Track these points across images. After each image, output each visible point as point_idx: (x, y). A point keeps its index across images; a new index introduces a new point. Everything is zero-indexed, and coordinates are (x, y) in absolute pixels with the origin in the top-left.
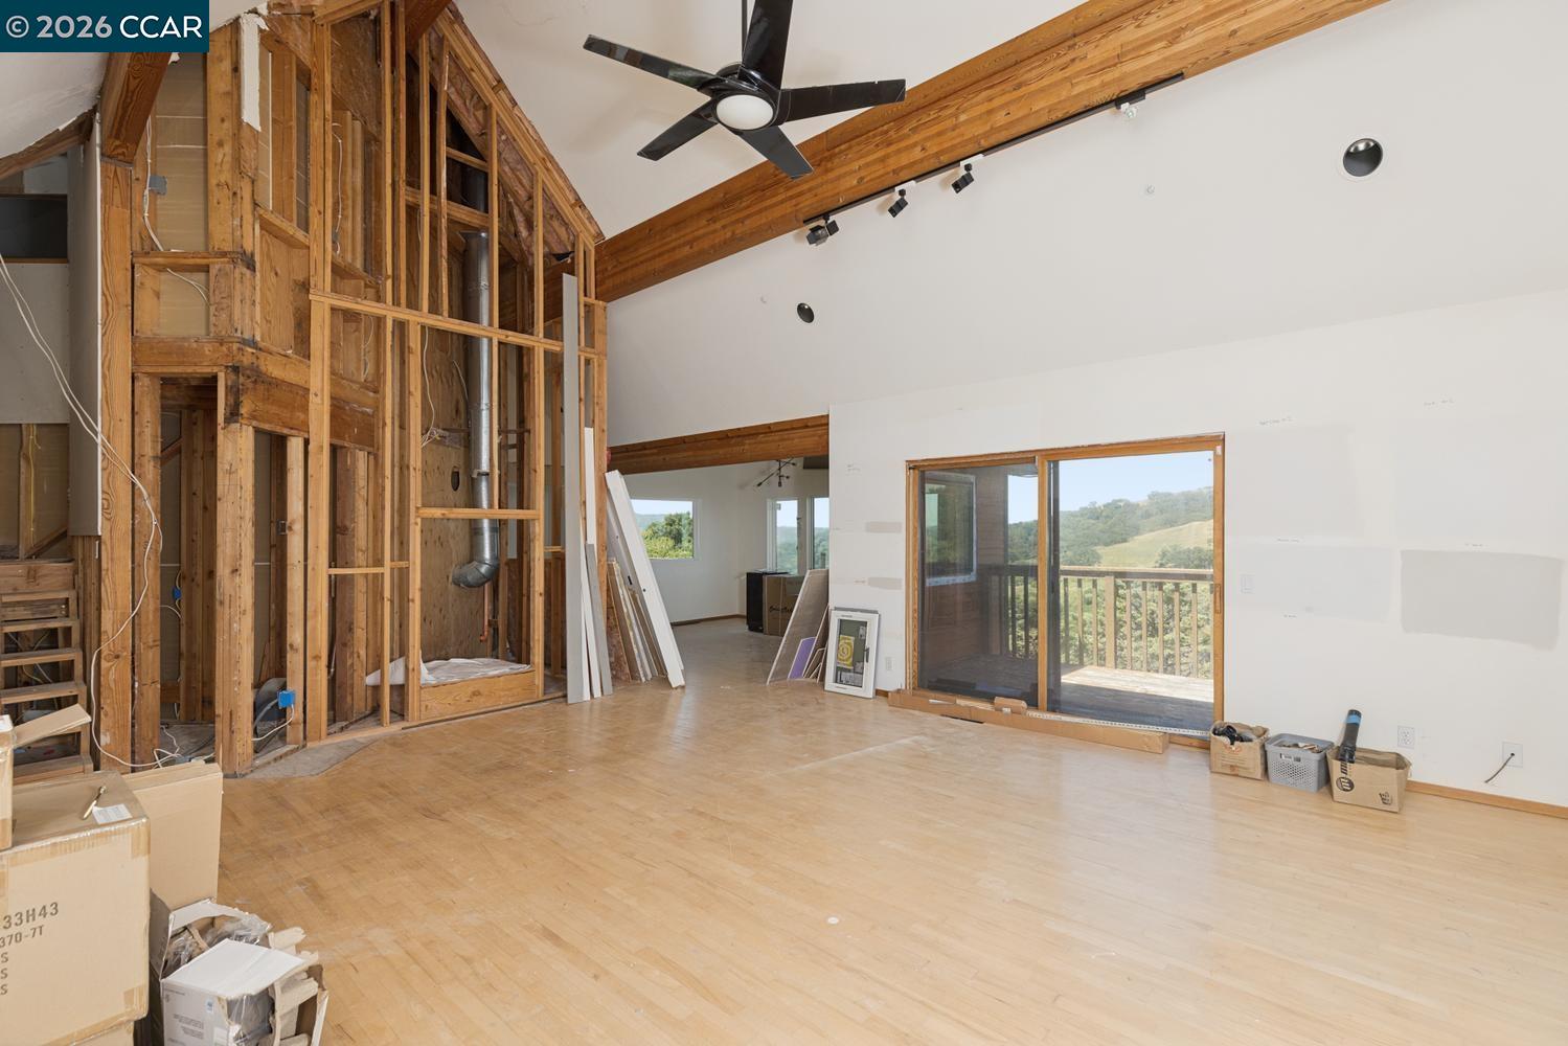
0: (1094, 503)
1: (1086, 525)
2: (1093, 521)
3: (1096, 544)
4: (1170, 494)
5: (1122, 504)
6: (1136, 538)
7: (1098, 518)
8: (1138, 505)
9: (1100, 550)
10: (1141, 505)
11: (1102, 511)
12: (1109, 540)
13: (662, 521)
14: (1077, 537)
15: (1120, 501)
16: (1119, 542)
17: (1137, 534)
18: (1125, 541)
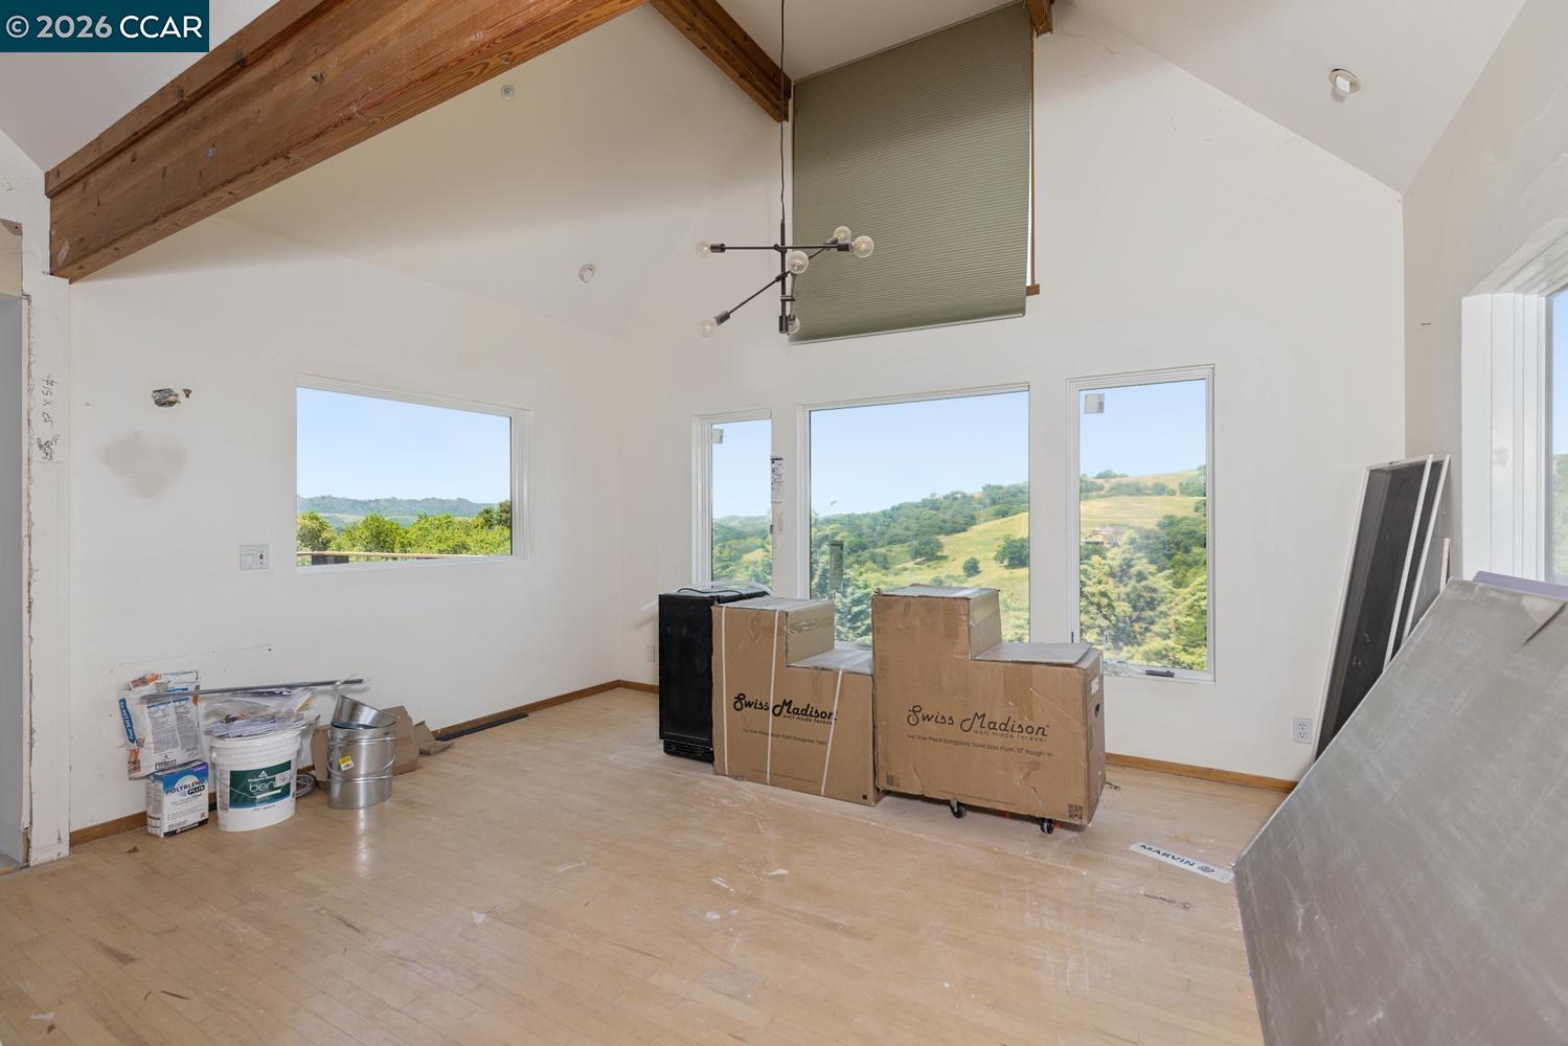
0: (934, 495)
1: (928, 516)
2: (933, 512)
3: (938, 534)
4: (1000, 488)
5: (959, 496)
6: (974, 527)
7: (938, 509)
8: (973, 497)
9: (942, 538)
10: (975, 495)
11: (941, 503)
12: (951, 529)
13: (497, 509)
14: (921, 526)
15: (957, 493)
16: (959, 532)
17: (975, 524)
18: (964, 530)
